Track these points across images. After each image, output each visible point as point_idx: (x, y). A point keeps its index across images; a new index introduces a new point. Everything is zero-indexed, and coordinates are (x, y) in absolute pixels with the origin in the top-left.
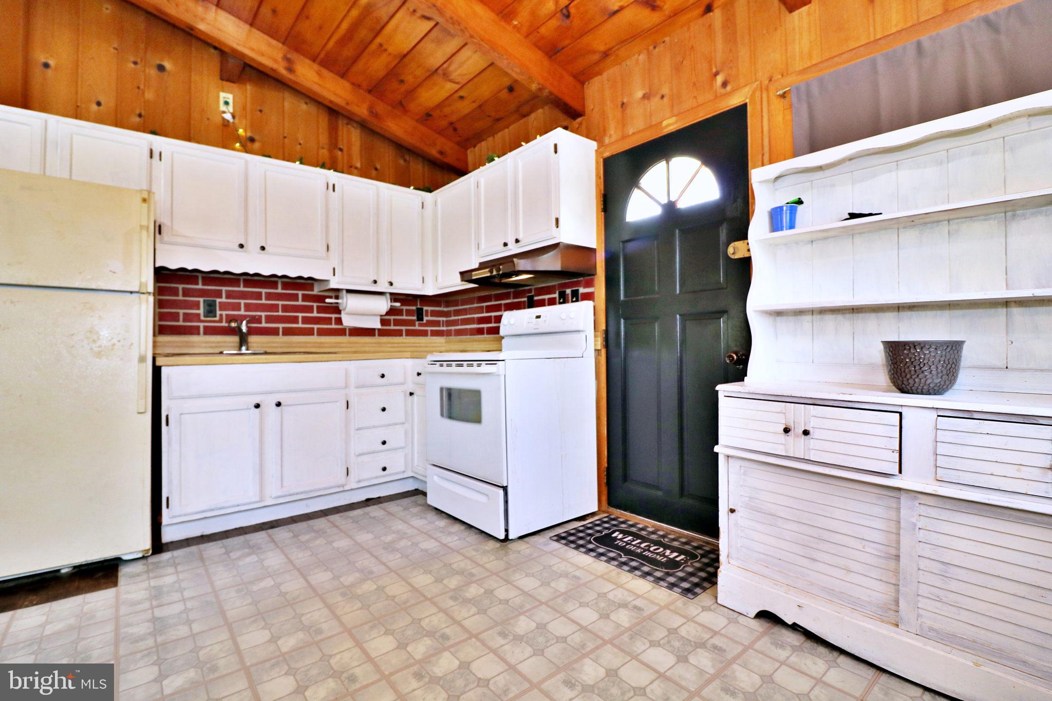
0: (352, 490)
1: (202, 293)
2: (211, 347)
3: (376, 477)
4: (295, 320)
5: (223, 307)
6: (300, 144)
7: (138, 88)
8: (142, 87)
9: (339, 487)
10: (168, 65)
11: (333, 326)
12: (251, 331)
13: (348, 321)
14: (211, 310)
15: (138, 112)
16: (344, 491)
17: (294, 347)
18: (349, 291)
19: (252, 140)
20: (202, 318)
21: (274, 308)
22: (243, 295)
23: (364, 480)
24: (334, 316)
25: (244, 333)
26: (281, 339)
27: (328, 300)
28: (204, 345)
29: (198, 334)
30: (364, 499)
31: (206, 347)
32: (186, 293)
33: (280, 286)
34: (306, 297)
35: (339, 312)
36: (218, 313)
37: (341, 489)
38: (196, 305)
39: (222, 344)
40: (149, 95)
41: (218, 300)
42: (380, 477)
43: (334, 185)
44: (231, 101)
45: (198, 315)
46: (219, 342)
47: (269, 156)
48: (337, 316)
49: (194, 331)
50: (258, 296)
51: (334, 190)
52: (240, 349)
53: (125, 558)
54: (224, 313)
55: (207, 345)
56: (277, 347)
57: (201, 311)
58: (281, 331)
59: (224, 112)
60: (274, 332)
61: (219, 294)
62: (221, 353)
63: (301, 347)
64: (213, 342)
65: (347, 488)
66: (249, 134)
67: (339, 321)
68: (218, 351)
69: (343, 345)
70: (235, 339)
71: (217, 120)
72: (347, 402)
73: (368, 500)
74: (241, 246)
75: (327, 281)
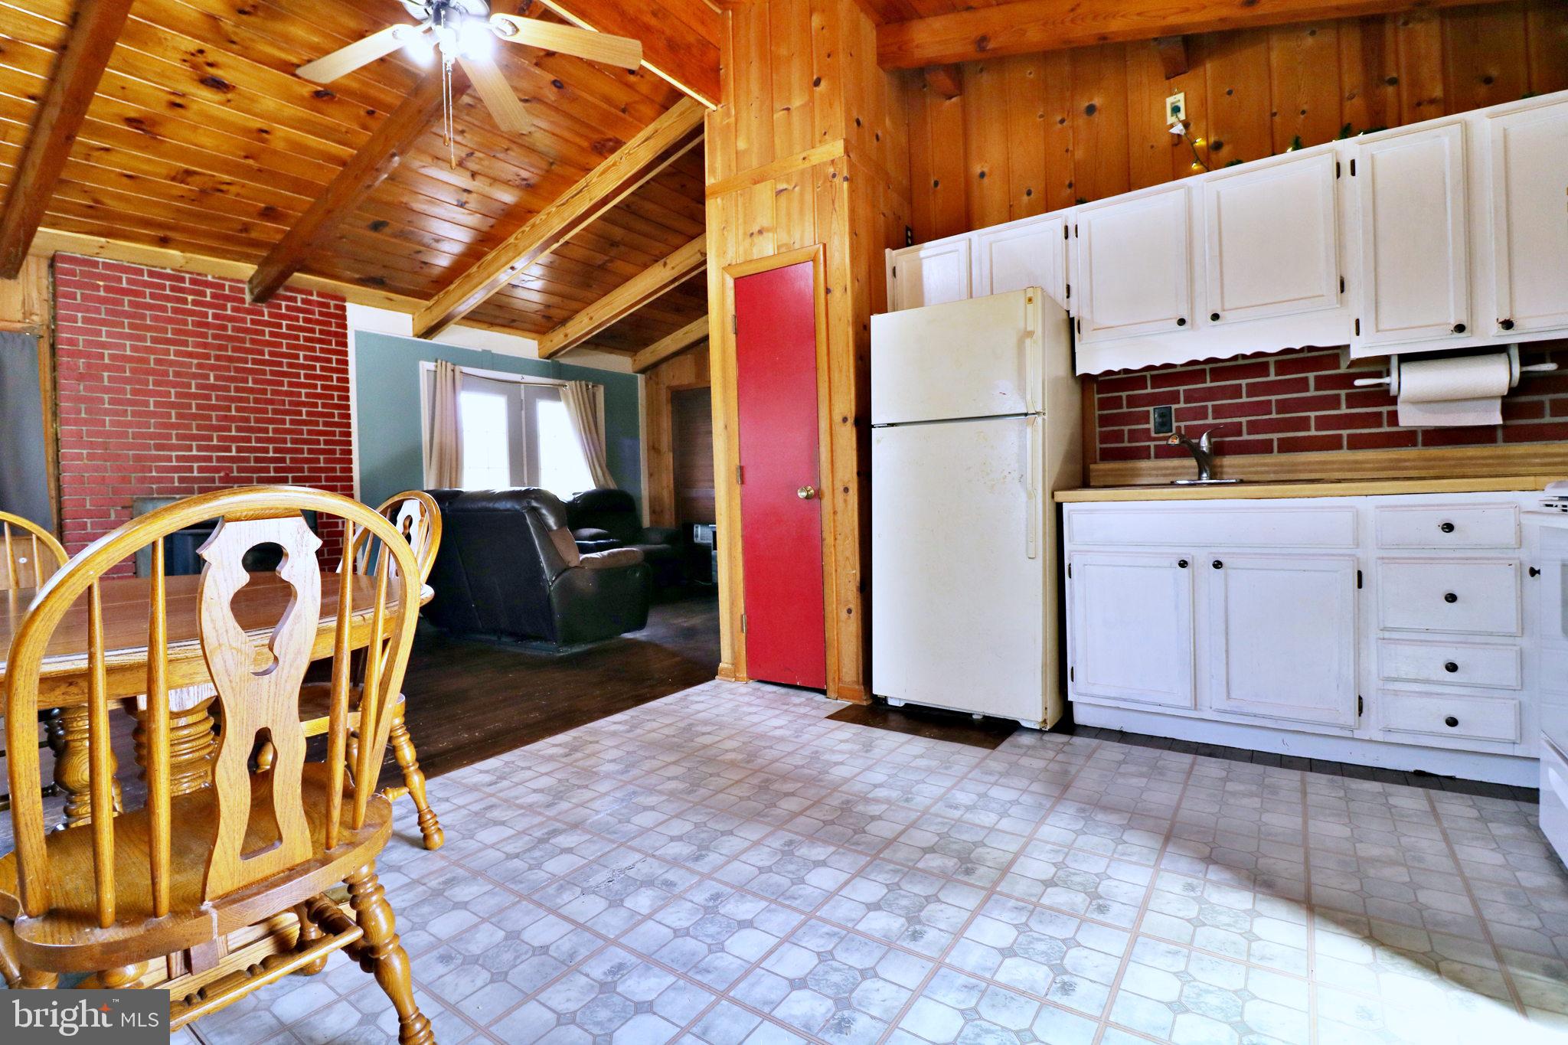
0: (1370, 741)
1: (1152, 400)
2: (1165, 475)
3: (1432, 734)
4: (1303, 424)
5: (1181, 415)
6: (1303, 112)
7: (1067, 151)
8: (1071, 148)
9: (1342, 728)
10: (1097, 101)
11: (1386, 429)
12: (1219, 450)
13: (1409, 418)
14: (1164, 425)
15: (1067, 183)
16: (1353, 739)
17: (1300, 471)
18: (1405, 358)
19: (1218, 146)
20: (1153, 434)
21: (1265, 407)
22: (1210, 395)
23: (1398, 731)
24: (1384, 409)
25: (1204, 452)
26: (1276, 458)
27: (1358, 382)
28: (1155, 472)
29: (1148, 457)
30: (1412, 769)
31: (1157, 476)
32: (1132, 401)
33: (1272, 370)
34: (1321, 383)
35: (1394, 401)
36: (1175, 425)
37: (1348, 734)
38: (1145, 417)
39: (1180, 471)
40: (1079, 154)
41: (1174, 407)
42: (1441, 735)
43: (1353, 163)
44: (1182, 105)
45: (1148, 430)
46: (1174, 468)
47: (1240, 162)
48: (1391, 408)
49: (1142, 454)
50: (1236, 392)
51: (1353, 173)
52: (1200, 479)
53: (1024, 724)
54: (1182, 424)
55: (1160, 472)
56: (1268, 472)
57: (1151, 426)
58: (1275, 444)
59: (1172, 126)
60: (1265, 448)
61: (1174, 398)
62: (1173, 484)
63: (1311, 471)
64: (1167, 468)
65: (1357, 734)
66: (1212, 139)
67: (1393, 417)
68: (1168, 481)
69: (1407, 464)
70: (1192, 463)
71: (1164, 141)
72: (1360, 574)
73: (1419, 774)
74: (1182, 322)
75: (1346, 348)
